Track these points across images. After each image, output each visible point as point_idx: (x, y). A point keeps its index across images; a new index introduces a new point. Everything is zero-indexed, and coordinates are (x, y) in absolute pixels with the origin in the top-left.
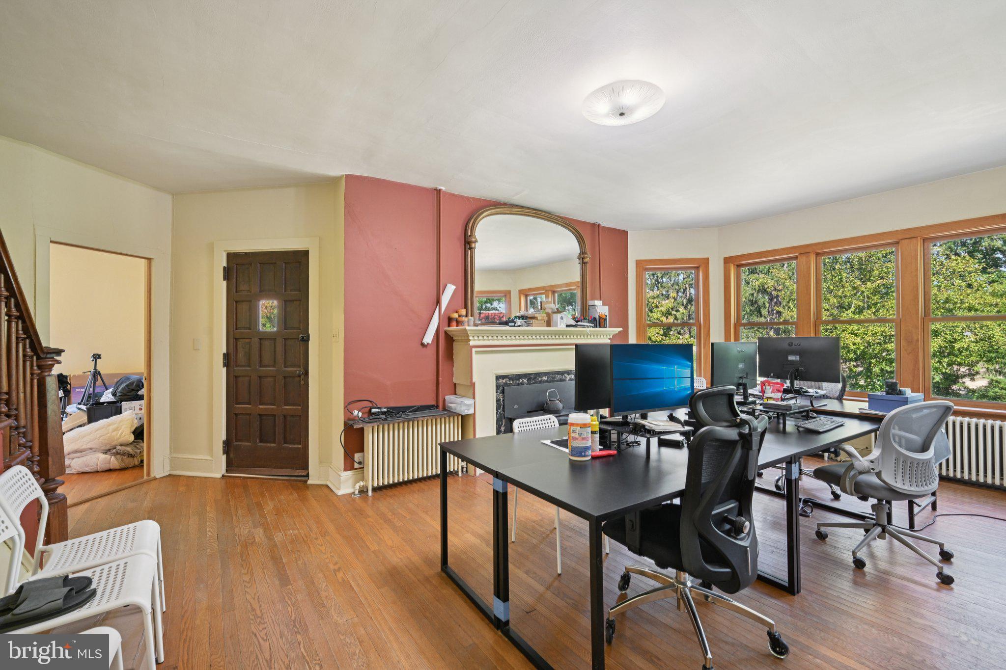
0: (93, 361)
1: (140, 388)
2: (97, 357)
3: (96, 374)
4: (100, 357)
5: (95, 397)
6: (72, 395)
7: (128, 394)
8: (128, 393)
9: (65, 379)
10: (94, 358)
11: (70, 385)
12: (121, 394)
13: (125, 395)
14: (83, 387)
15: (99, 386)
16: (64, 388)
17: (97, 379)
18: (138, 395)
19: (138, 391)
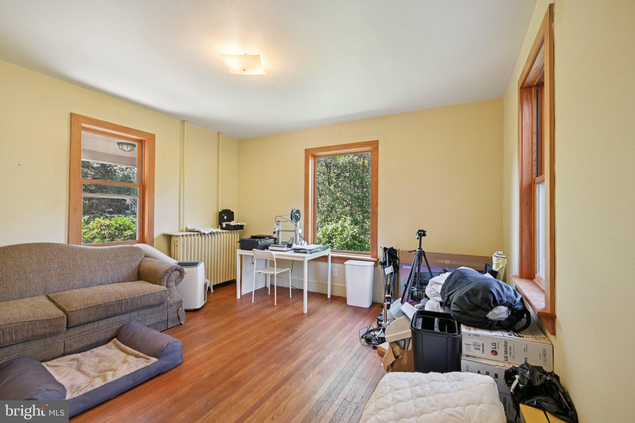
0: (418, 238)
1: (490, 305)
2: (422, 234)
3: (421, 254)
4: (424, 235)
5: (420, 277)
6: (401, 271)
7: (470, 312)
8: (469, 310)
9: (395, 254)
10: (419, 234)
11: (399, 260)
12: (459, 309)
13: (464, 313)
14: (409, 265)
15: (424, 266)
16: (394, 263)
17: (422, 260)
18: (487, 319)
19: (488, 311)
